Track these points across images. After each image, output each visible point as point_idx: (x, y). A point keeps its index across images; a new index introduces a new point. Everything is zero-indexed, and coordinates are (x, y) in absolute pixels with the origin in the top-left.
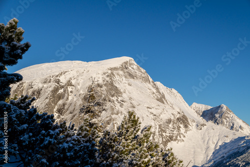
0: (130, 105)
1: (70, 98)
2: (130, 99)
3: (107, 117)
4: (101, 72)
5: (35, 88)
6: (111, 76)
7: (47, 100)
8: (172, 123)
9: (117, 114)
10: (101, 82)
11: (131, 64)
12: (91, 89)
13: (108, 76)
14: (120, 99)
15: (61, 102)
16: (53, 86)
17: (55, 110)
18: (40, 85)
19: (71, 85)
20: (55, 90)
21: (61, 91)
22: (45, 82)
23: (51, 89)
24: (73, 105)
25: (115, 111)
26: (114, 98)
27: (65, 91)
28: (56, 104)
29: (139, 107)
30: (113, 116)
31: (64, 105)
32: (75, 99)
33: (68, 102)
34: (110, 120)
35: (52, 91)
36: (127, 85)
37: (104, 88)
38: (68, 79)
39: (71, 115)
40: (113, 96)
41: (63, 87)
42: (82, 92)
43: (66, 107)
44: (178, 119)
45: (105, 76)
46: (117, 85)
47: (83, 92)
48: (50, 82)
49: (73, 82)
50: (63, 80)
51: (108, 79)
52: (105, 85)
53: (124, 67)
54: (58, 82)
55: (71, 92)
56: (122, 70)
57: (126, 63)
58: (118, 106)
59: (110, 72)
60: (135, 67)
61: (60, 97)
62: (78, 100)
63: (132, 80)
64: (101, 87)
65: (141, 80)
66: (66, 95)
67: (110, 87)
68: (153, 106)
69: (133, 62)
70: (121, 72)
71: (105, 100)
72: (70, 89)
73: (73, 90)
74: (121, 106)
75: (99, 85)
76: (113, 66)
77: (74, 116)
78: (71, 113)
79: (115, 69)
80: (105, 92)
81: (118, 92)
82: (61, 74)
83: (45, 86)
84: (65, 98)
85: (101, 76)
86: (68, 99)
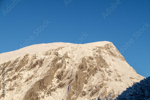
0: (116, 74)
1: (67, 67)
2: (116, 70)
3: (99, 83)
4: (91, 48)
5: (38, 58)
6: (99, 51)
7: (49, 68)
9: (107, 80)
10: (91, 55)
11: (111, 47)
12: (83, 60)
13: (97, 51)
14: (108, 69)
15: (59, 70)
16: (53, 57)
17: (55, 76)
18: (43, 57)
19: (67, 57)
20: (55, 60)
21: (59, 62)
22: (46, 54)
23: (51, 59)
24: (70, 72)
26: (103, 69)
27: (62, 62)
28: (55, 72)
29: (124, 77)
30: (105, 82)
31: (62, 72)
32: (72, 68)
33: (66, 70)
34: (103, 84)
35: (52, 61)
36: (111, 60)
37: (95, 60)
38: (64, 53)
39: (68, 80)
40: (102, 67)
41: (61, 58)
42: (77, 62)
43: (64, 74)
45: (94, 51)
47: (78, 62)
48: (50, 54)
49: (69, 55)
50: (61, 53)
51: (97, 53)
52: (95, 58)
53: (107, 48)
54: (57, 54)
55: (68, 62)
56: (106, 49)
57: (108, 45)
58: (107, 75)
59: (98, 49)
60: (114, 49)
61: (59, 66)
62: (74, 68)
63: (114, 57)
64: (92, 59)
65: (120, 59)
66: (64, 65)
67: (99, 60)
68: (134, 77)
69: (113, 45)
70: (105, 51)
71: (96, 69)
72: (67, 60)
73: (70, 61)
74: (109, 75)
75: (90, 58)
76: (99, 46)
77: (71, 81)
78: (68, 78)
79: (101, 48)
80: (96, 63)
81: (106, 65)
82: (59, 49)
83: (47, 57)
84: (63, 66)
85: (92, 52)
86: (65, 67)
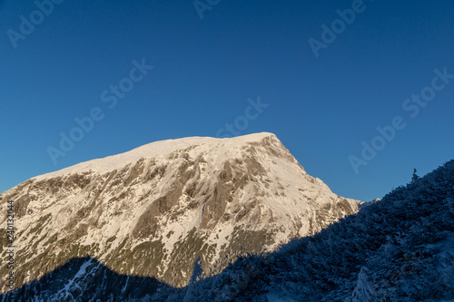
0: (277, 185)
1: (202, 177)
2: (277, 178)
3: (250, 199)
4: (239, 146)
5: (159, 164)
6: (252, 150)
7: (174, 179)
8: (331, 209)
9: (263, 195)
10: (239, 156)
11: (273, 141)
12: (227, 164)
13: (248, 151)
14: (264, 178)
15: (190, 181)
16: (181, 162)
17: (183, 191)
18: (165, 162)
19: (203, 161)
20: (184, 167)
21: (191, 168)
22: (171, 158)
23: (178, 166)
24: (206, 184)
25: (260, 192)
26: (258, 177)
27: (195, 168)
28: (184, 184)
29: (289, 188)
30: (258, 198)
31: (195, 184)
32: (208, 178)
33: (200, 181)
34: (255, 202)
35: (180, 168)
36: (271, 163)
37: (244, 165)
38: (198, 154)
39: (203, 197)
40: (255, 174)
41: (192, 163)
42: (216, 169)
43: (197, 187)
44: (339, 204)
45: (244, 151)
46: (259, 161)
47: (218, 168)
48: (176, 157)
49: (205, 158)
50: (193, 155)
51: (248, 154)
52: (245, 161)
53: (266, 143)
54: (187, 157)
55: (203, 169)
56: (263, 146)
57: (267, 138)
58: (262, 187)
59: (250, 146)
60: (277, 144)
61: (191, 174)
62: (212, 178)
63: (276, 158)
64: (241, 163)
65: (286, 159)
66: (197, 173)
67: (251, 163)
68: (306, 187)
69: (276, 138)
70: (262, 148)
71: (246, 178)
72: (201, 166)
73: (206, 167)
74: (267, 186)
75: (237, 161)
76: (252, 141)
77: (208, 198)
78: (204, 194)
79: (256, 144)
80: (246, 169)
81: (261, 171)
82: (190, 149)
83: (171, 162)
84: (196, 176)
85: (240, 151)
86: (199, 177)
